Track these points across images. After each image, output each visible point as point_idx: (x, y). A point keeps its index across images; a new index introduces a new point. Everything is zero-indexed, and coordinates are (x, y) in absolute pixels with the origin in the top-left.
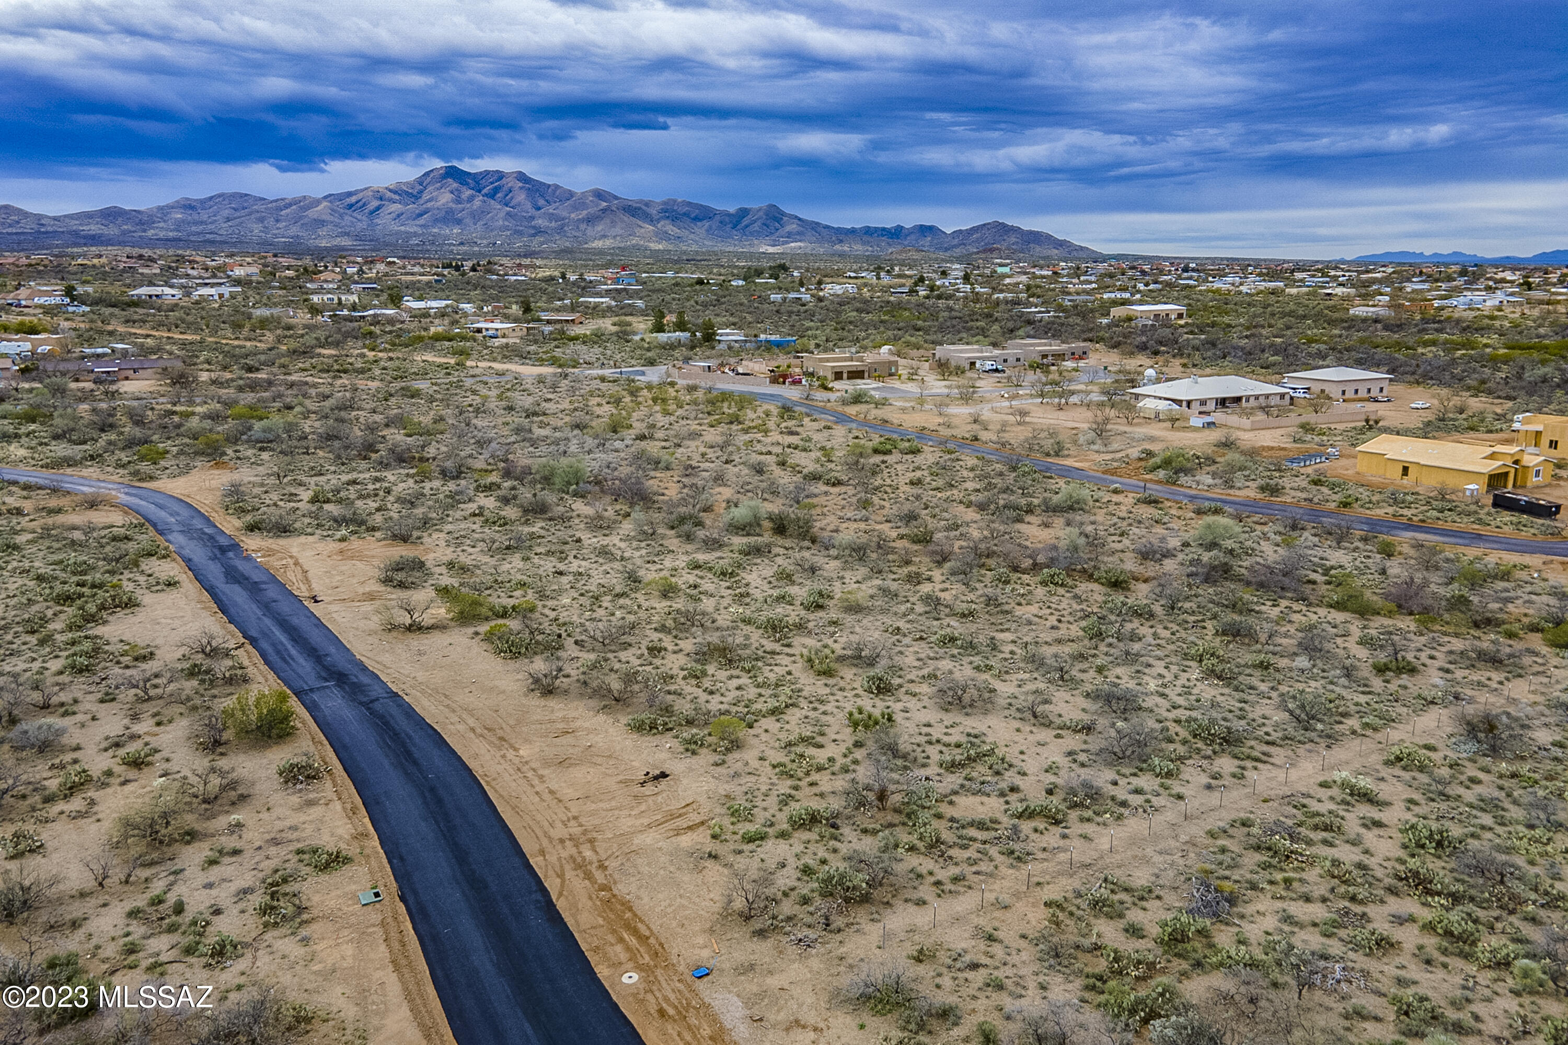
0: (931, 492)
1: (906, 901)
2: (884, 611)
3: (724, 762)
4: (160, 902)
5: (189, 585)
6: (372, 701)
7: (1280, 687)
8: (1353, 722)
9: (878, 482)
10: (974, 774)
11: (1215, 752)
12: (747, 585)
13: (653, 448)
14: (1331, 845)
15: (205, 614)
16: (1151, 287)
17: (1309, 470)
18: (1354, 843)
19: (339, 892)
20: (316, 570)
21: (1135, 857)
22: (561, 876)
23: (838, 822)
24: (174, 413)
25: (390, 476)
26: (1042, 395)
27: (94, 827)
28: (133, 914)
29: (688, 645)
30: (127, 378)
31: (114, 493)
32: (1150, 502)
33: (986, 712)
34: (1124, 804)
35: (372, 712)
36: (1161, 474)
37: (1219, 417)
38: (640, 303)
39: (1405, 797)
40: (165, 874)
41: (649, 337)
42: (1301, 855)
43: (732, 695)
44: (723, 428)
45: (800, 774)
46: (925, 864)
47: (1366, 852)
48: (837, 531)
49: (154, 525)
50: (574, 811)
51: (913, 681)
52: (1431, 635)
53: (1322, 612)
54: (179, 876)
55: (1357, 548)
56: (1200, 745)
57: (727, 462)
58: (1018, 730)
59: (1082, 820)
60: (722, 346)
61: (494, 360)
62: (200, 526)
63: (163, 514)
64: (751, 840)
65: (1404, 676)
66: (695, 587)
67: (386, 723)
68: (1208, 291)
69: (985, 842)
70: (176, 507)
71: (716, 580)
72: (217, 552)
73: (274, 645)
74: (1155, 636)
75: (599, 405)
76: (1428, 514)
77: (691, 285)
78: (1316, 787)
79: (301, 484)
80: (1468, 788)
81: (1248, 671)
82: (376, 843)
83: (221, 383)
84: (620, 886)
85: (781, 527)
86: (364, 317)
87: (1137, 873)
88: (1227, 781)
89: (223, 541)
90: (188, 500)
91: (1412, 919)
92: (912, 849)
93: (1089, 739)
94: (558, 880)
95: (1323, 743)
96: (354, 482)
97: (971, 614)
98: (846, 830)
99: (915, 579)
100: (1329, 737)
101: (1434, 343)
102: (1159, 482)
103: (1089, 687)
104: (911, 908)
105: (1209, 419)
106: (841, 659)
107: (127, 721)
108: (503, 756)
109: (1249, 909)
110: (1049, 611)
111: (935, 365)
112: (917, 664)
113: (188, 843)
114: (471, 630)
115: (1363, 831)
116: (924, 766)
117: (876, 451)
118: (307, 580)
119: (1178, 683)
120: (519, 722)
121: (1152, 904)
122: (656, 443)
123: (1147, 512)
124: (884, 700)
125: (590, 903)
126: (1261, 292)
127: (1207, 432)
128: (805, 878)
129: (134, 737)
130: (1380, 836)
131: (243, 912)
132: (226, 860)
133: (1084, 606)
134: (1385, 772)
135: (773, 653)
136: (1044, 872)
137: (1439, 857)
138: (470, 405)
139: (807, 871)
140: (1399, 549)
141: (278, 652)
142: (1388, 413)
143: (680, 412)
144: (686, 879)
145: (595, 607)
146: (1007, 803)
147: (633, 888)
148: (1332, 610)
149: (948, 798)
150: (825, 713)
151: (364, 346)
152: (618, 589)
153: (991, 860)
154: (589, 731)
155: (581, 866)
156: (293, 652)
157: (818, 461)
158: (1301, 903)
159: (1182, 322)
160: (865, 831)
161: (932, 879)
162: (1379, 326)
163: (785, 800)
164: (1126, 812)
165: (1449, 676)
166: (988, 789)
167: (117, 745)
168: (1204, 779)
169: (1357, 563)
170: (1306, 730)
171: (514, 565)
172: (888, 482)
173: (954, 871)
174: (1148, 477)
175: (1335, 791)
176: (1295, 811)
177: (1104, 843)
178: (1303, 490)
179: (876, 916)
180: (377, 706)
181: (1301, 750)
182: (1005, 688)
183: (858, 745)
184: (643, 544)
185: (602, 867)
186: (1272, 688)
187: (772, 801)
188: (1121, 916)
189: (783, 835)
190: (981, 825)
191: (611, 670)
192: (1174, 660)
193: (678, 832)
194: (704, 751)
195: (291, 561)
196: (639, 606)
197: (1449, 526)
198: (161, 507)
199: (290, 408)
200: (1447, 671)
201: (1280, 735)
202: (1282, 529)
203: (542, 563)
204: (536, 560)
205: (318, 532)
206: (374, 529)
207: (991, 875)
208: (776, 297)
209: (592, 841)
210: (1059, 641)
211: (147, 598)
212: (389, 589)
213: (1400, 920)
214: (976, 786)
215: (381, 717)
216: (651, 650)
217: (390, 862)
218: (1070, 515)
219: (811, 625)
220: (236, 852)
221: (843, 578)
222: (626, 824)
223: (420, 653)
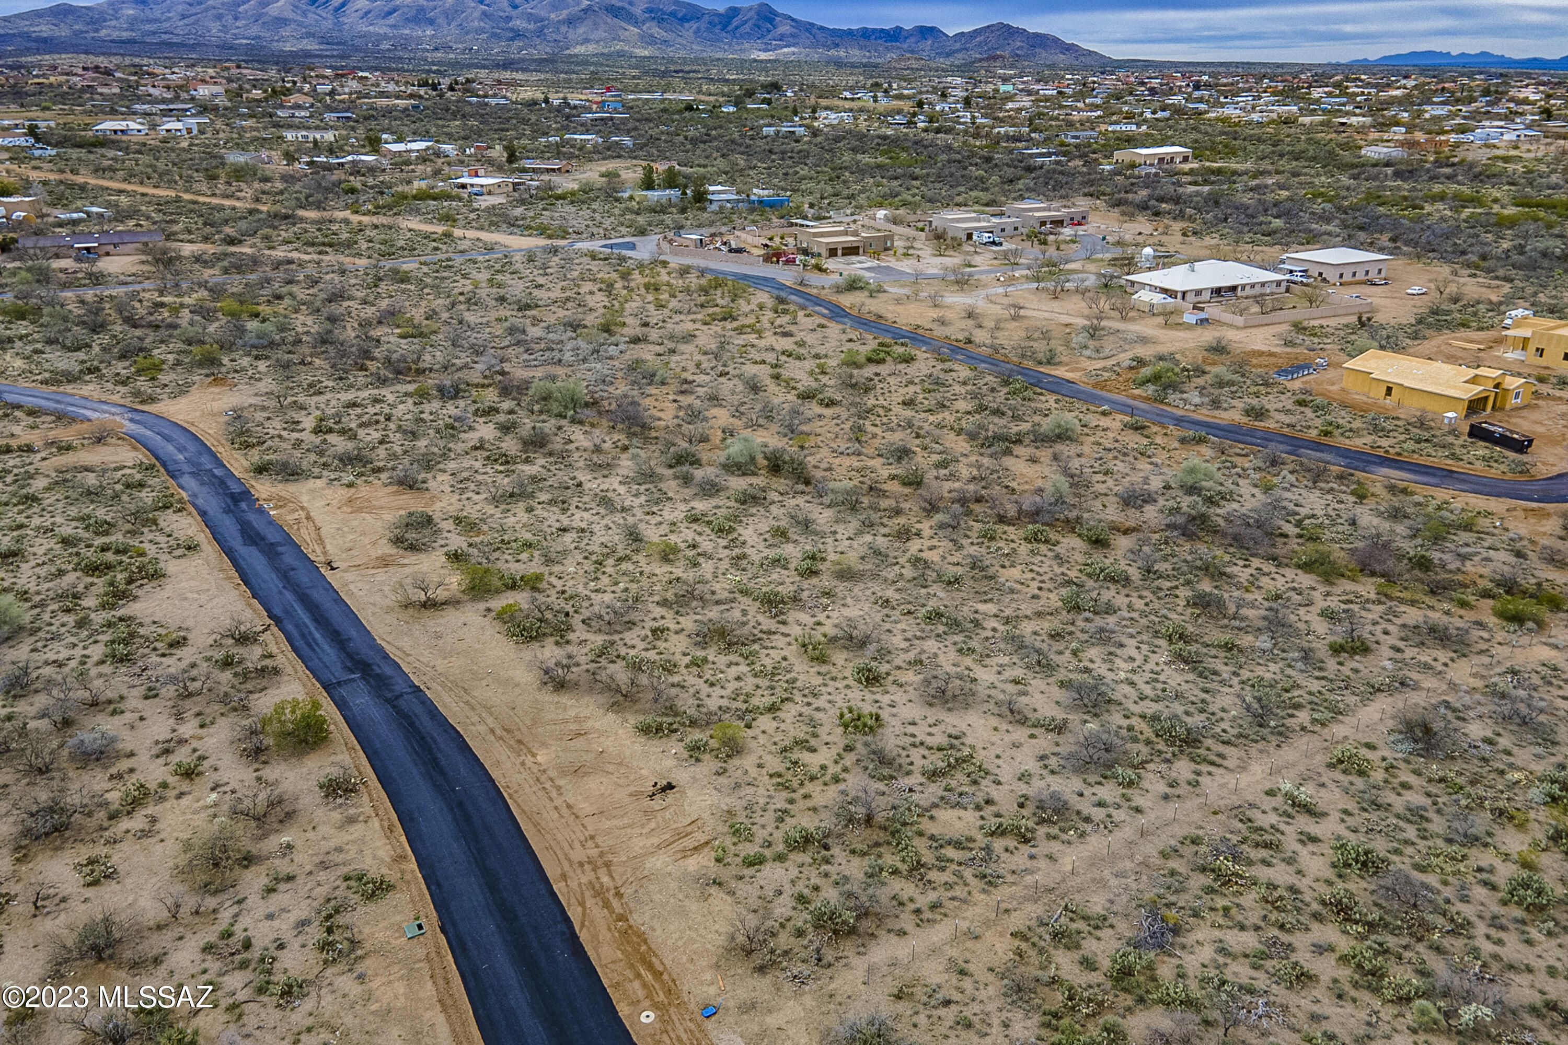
0: (923, 415)
1: (889, 931)
2: (875, 576)
3: (725, 771)
4: (230, 935)
5: (209, 549)
6: (397, 697)
7: (1242, 672)
8: (1303, 716)
9: (871, 402)
10: (953, 783)
11: (1174, 755)
12: (744, 543)
13: (646, 353)
14: (1269, 865)
15: (228, 586)
16: (1160, 115)
17: (1297, 385)
18: (1290, 861)
19: (385, 923)
20: (328, 524)
21: (1093, 880)
22: (582, 904)
23: (829, 841)
24: (162, 305)
25: (388, 394)
26: (1038, 279)
27: (159, 848)
28: (208, 949)
29: (688, 623)
30: (108, 254)
31: (118, 419)
32: (1137, 429)
33: (967, 707)
34: (1087, 820)
35: (398, 711)
36: (1151, 389)
37: (1213, 311)
38: (627, 141)
39: (1341, 806)
40: (228, 903)
41: (640, 194)
42: (1242, 877)
43: (732, 686)
44: (717, 328)
45: (795, 784)
46: (905, 888)
47: (1299, 872)
48: (830, 469)
49: (164, 465)
50: (591, 830)
51: (899, 668)
52: (1389, 604)
53: (1290, 573)
54: (243, 906)
55: (1332, 489)
56: (1161, 746)
57: (722, 375)
58: (996, 729)
59: (1051, 837)
60: (714, 207)
61: (481, 228)
62: (209, 466)
63: (170, 448)
64: (751, 864)
65: (1357, 657)
66: (694, 547)
67: (412, 724)
68: (1218, 119)
69: (960, 864)
70: (182, 439)
71: (713, 537)
72: (229, 500)
73: (297, 626)
74: (1130, 607)
75: (592, 293)
76: (1405, 446)
77: (680, 112)
78: (1263, 795)
79: (302, 408)
80: (1399, 794)
81: (1213, 652)
82: (415, 866)
83: (205, 262)
84: (635, 916)
85: (776, 466)
86: (342, 164)
87: (1095, 899)
88: (1183, 790)
89: (235, 488)
90: (193, 429)
91: (1331, 949)
92: (895, 872)
93: (1061, 739)
94: (580, 909)
95: (1274, 740)
96: (354, 405)
97: (957, 580)
98: (836, 850)
99: (904, 535)
100: (1280, 734)
101: (1442, 197)
102: (1147, 399)
103: (1062, 675)
104: (894, 939)
105: (1202, 315)
106: (833, 640)
107: (172, 721)
108: (523, 764)
109: (1190, 939)
110: (1030, 575)
111: (931, 235)
112: (904, 645)
113: (246, 867)
114: (482, 606)
115: (1298, 847)
116: (908, 773)
117: (870, 360)
118: (320, 540)
119: (1147, 667)
120: (535, 722)
121: (1106, 933)
122: (651, 347)
123: (1133, 440)
124: (873, 693)
125: (609, 935)
126: (1272, 122)
127: (1199, 330)
128: (800, 907)
129: (182, 742)
130: (1314, 853)
131: (303, 946)
132: (282, 887)
133: (1064, 570)
134: (1327, 776)
135: (770, 633)
136: (1012, 897)
137: (1362, 878)
138: (462, 294)
139: (801, 899)
140: (1372, 490)
141: (303, 636)
142: (1384, 302)
143: (674, 303)
144: (694, 908)
145: (599, 575)
146: (982, 818)
147: (646, 918)
148: (1299, 572)
149: (927, 811)
150: (817, 709)
151: (346, 207)
152: (621, 553)
153: (966, 885)
154: (601, 733)
155: (599, 892)
156: (317, 636)
157: (811, 373)
158: (1236, 931)
159: (1187, 167)
160: (853, 852)
161: (912, 906)
162: (1389, 171)
163: (782, 815)
164: (1089, 828)
165: (1398, 656)
166: (965, 800)
167: (167, 752)
168: (1162, 788)
169: (1330, 509)
170: (1261, 726)
171: (518, 516)
172: (882, 401)
173: (932, 896)
174: (1137, 392)
175: (1278, 801)
176: (1240, 825)
177: (1066, 864)
178: (1288, 412)
179: (862, 949)
180: (402, 703)
181: (1254, 750)
182: (985, 675)
183: (848, 748)
184: (642, 488)
185: (619, 895)
186: (1234, 673)
187: (770, 816)
188: (1078, 947)
189: (780, 858)
190: (958, 845)
191: (618, 656)
192: (1145, 637)
193: (686, 853)
194: (706, 757)
195: (303, 514)
196: (641, 573)
197: (1422, 461)
198: (168, 439)
199: (279, 297)
200: (1398, 650)
201: (1235, 731)
202: (1262, 465)
203: (545, 514)
204: (539, 511)
205: (325, 473)
206: (379, 470)
207: (964, 901)
208: (769, 131)
209: (608, 865)
210: (1039, 614)
211: (171, 566)
212: (401, 552)
213: (1321, 949)
214: (954, 798)
215: (406, 717)
216: (654, 631)
217: (428, 888)
218: (1059, 447)
219: (805, 595)
220: (290, 878)
221: (835, 533)
222: (639, 844)
223: (438, 636)
